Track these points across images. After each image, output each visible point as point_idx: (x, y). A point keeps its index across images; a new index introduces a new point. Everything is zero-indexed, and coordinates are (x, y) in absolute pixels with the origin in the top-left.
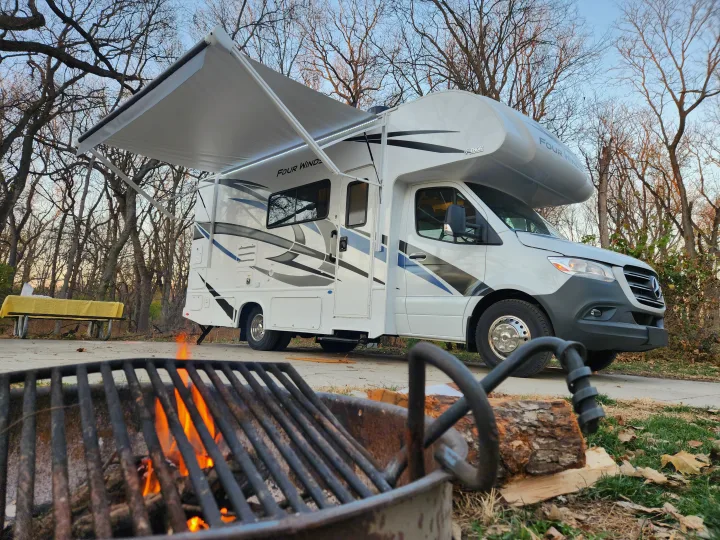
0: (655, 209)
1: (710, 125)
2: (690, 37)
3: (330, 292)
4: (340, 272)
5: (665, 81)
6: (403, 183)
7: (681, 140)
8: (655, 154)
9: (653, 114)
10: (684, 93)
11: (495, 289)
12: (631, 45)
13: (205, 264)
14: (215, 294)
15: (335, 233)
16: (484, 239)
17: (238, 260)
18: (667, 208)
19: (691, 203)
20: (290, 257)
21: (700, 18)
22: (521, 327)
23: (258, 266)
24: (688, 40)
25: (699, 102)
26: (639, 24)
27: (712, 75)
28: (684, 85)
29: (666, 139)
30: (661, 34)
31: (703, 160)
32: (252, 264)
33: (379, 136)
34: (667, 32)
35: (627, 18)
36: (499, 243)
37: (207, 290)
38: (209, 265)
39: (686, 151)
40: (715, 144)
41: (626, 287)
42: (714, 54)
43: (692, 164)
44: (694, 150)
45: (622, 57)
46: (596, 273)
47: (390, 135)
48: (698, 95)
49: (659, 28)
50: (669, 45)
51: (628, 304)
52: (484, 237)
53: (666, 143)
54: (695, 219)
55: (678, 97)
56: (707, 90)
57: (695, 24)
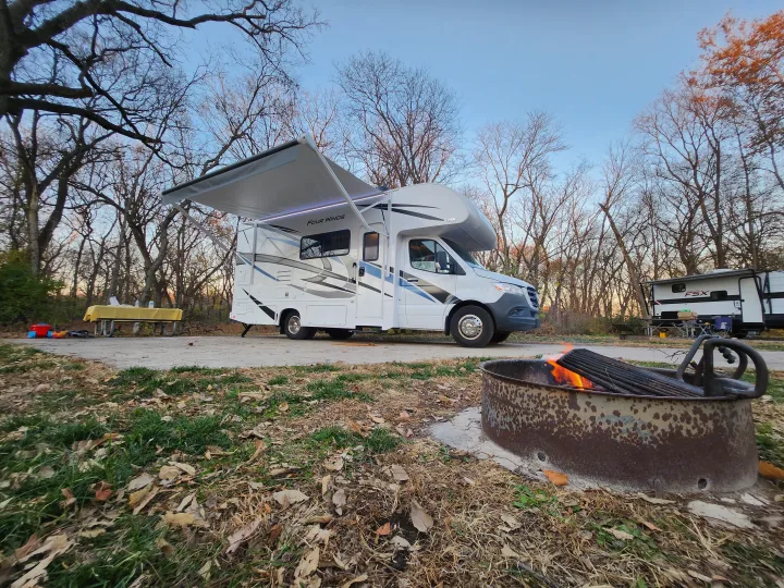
2: (511, 153)
3: (352, 302)
4: (360, 289)
5: (497, 177)
6: (402, 236)
7: (505, 212)
9: (491, 195)
10: (507, 185)
11: (462, 300)
13: (249, 282)
14: (258, 302)
15: (355, 264)
16: (456, 271)
17: (277, 280)
20: (320, 279)
21: (516, 143)
22: (478, 321)
23: (294, 284)
24: (510, 155)
25: (514, 191)
26: (485, 143)
27: (521, 176)
28: (507, 180)
29: (497, 210)
30: (496, 150)
32: (289, 283)
33: (386, 205)
34: (500, 149)
35: (479, 138)
36: (464, 274)
38: (252, 283)
41: (528, 298)
44: (510, 218)
46: (515, 291)
47: (393, 205)
48: (514, 187)
49: (496, 147)
50: (500, 156)
51: (528, 307)
53: (497, 212)
55: (504, 187)
56: (518, 184)
57: (513, 146)
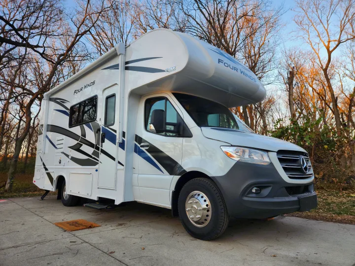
0: (319, 102)
1: (344, 58)
2: (330, 13)
3: (97, 170)
4: (102, 157)
5: (319, 37)
6: (136, 95)
7: (330, 66)
8: (317, 74)
9: (315, 54)
10: (329, 42)
11: (188, 171)
12: (301, 20)
14: (46, 169)
15: (99, 130)
16: (181, 133)
17: (56, 148)
18: (325, 101)
19: (337, 98)
20: (79, 146)
21: (335, 4)
22: (205, 201)
23: (64, 152)
24: (330, 15)
25: (337, 46)
26: (304, 8)
27: (343, 32)
28: (329, 38)
29: (322, 65)
30: (316, 13)
31: (341, 75)
32: (62, 150)
34: (319, 12)
35: (299, 5)
36: (191, 136)
37: (43, 167)
39: (333, 72)
40: (347, 67)
41: (279, 168)
42: (343, 22)
43: (336, 78)
44: (337, 71)
45: (297, 26)
48: (337, 43)
49: (315, 10)
50: (320, 18)
52: (181, 131)
53: (322, 68)
54: (339, 105)
55: (327, 44)
56: (341, 40)
57: (332, 7)
